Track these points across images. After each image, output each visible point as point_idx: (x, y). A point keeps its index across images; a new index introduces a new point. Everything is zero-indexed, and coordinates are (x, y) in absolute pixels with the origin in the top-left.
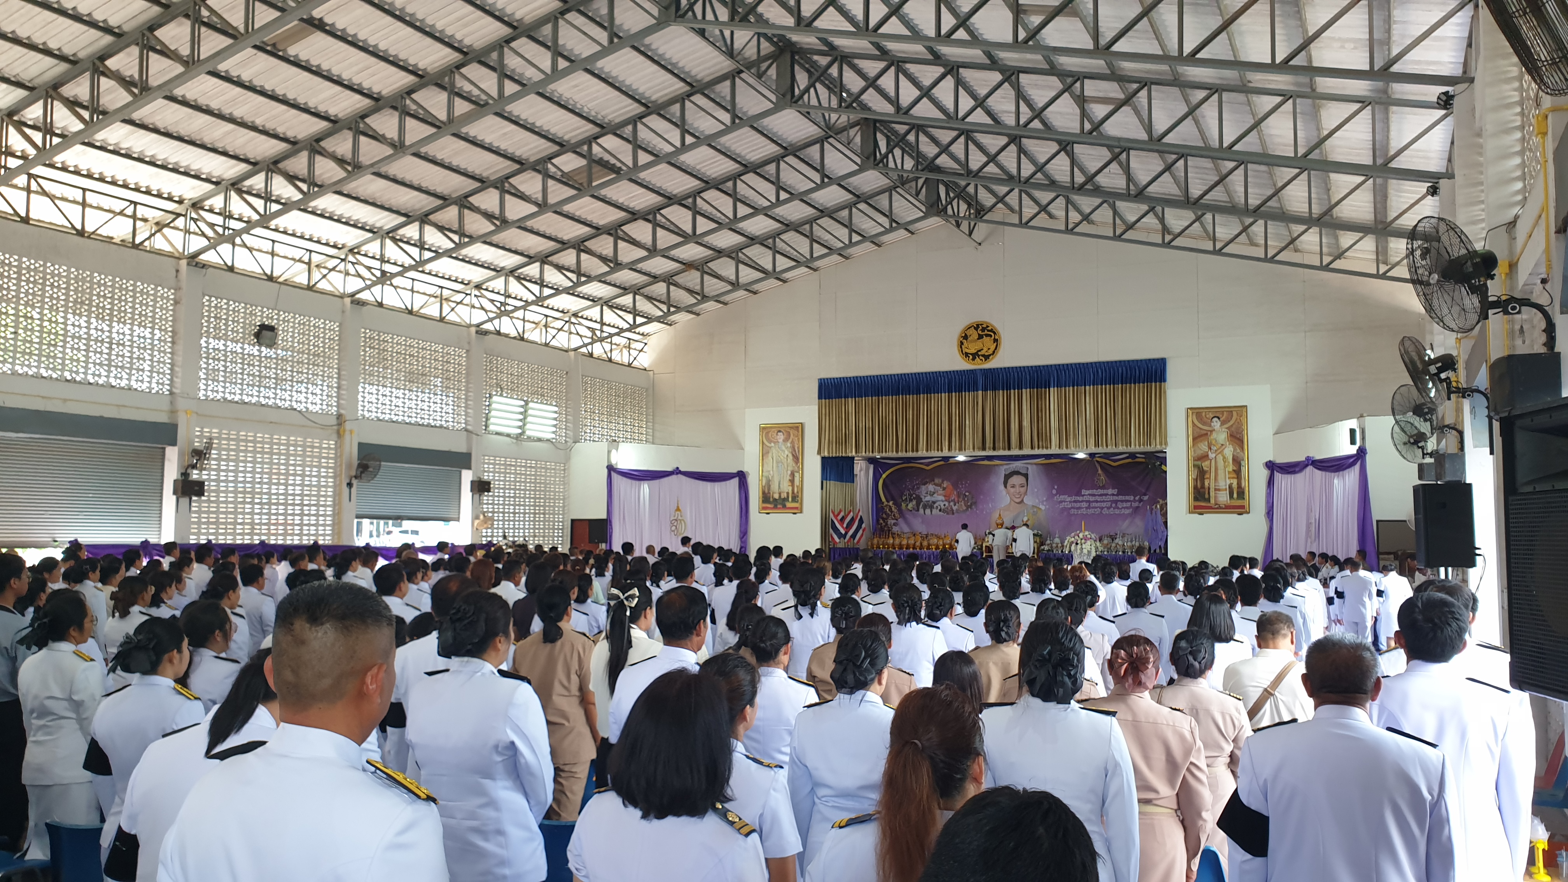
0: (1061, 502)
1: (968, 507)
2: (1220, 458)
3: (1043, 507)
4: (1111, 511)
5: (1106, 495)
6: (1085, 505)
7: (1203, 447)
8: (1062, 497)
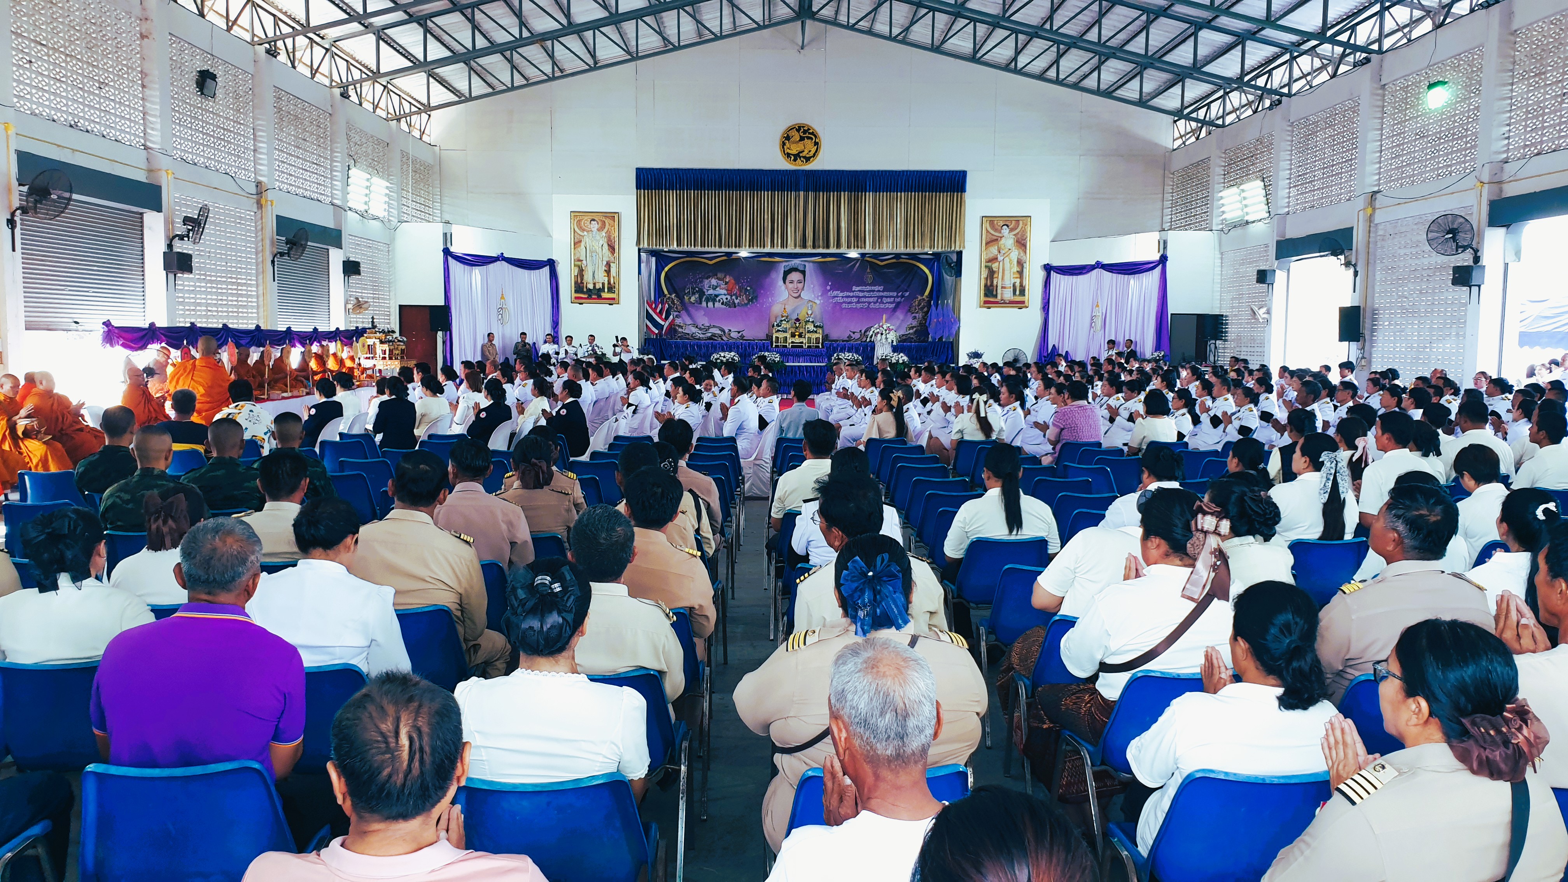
0: (834, 297)
1: (749, 301)
2: (1007, 260)
3: (818, 302)
4: (876, 306)
5: (873, 291)
6: (855, 300)
7: (994, 250)
8: (835, 293)
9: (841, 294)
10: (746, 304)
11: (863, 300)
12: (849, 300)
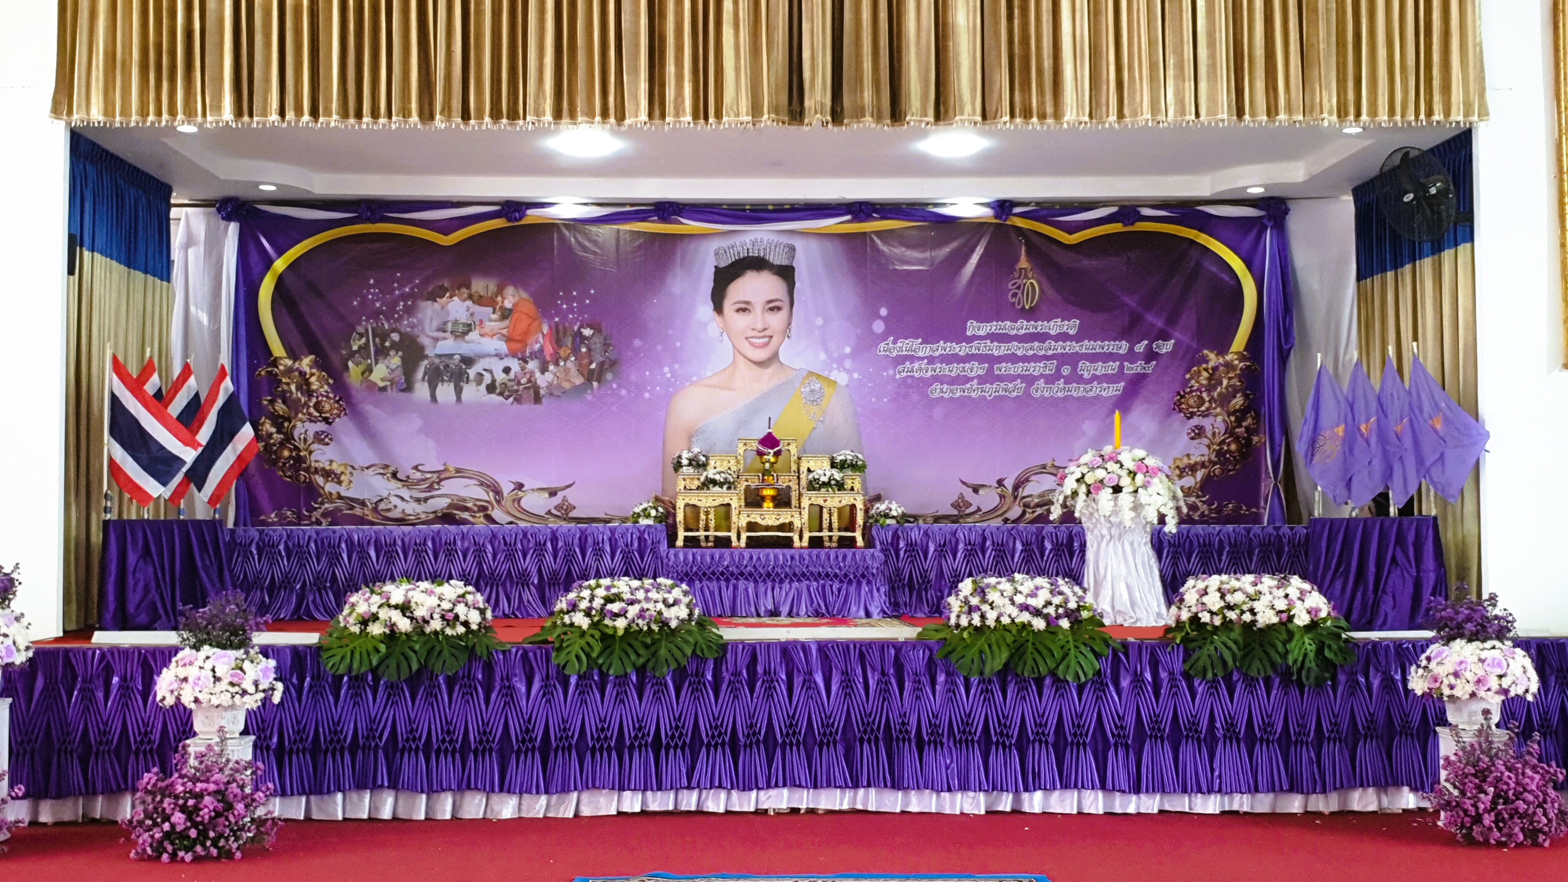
0: (901, 360)
1: (590, 377)
3: (841, 378)
4: (1058, 390)
5: (1042, 337)
6: (977, 369)
8: (906, 346)
9: (925, 351)
10: (579, 390)
11: (1005, 368)
12: (955, 370)
